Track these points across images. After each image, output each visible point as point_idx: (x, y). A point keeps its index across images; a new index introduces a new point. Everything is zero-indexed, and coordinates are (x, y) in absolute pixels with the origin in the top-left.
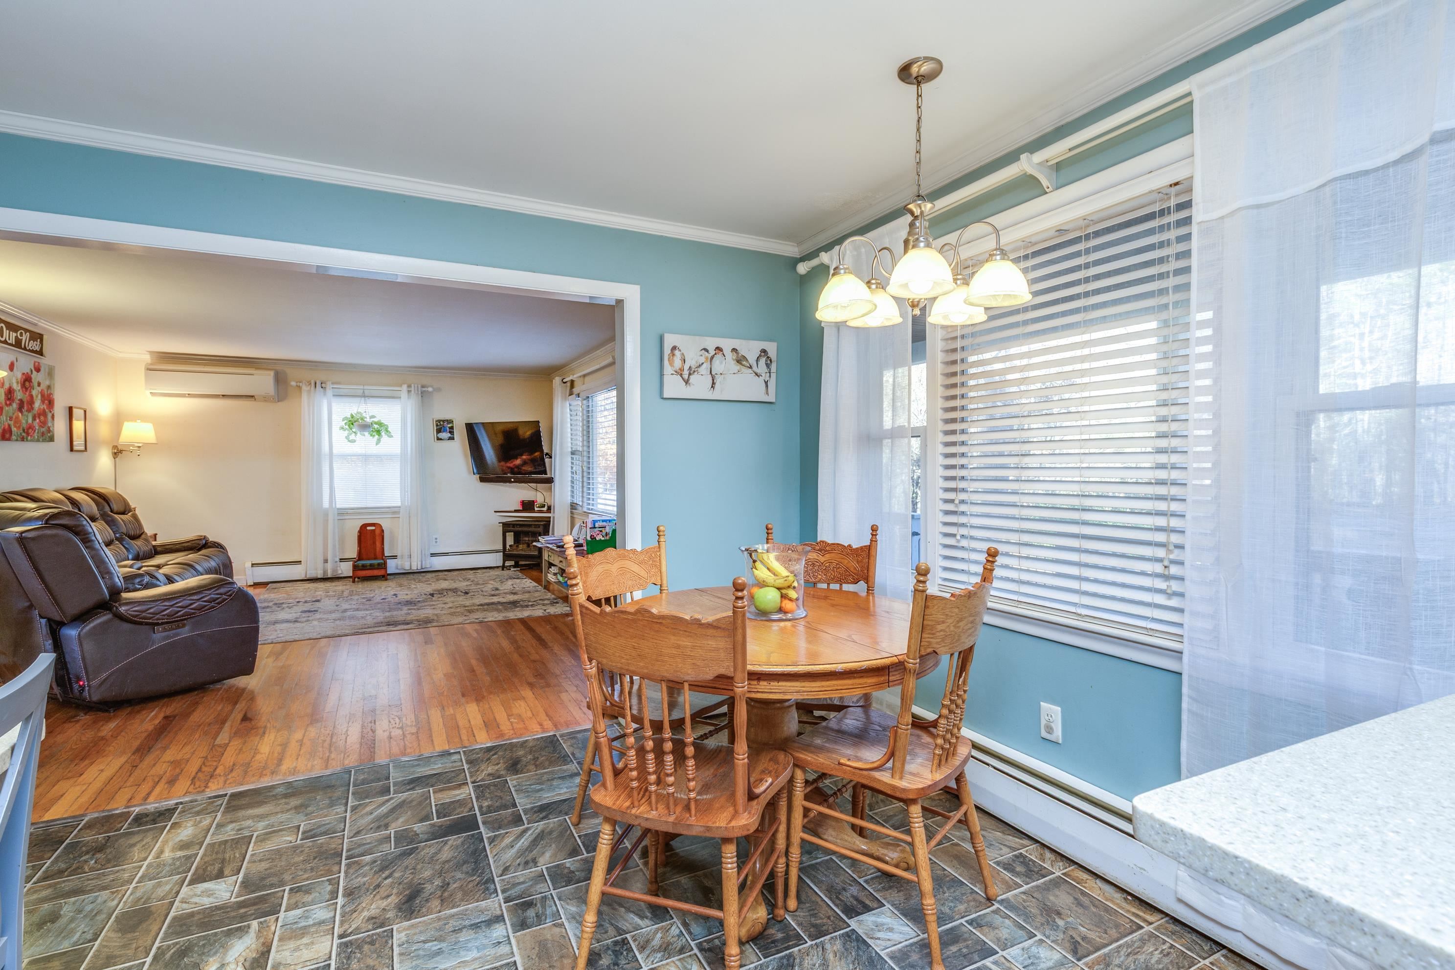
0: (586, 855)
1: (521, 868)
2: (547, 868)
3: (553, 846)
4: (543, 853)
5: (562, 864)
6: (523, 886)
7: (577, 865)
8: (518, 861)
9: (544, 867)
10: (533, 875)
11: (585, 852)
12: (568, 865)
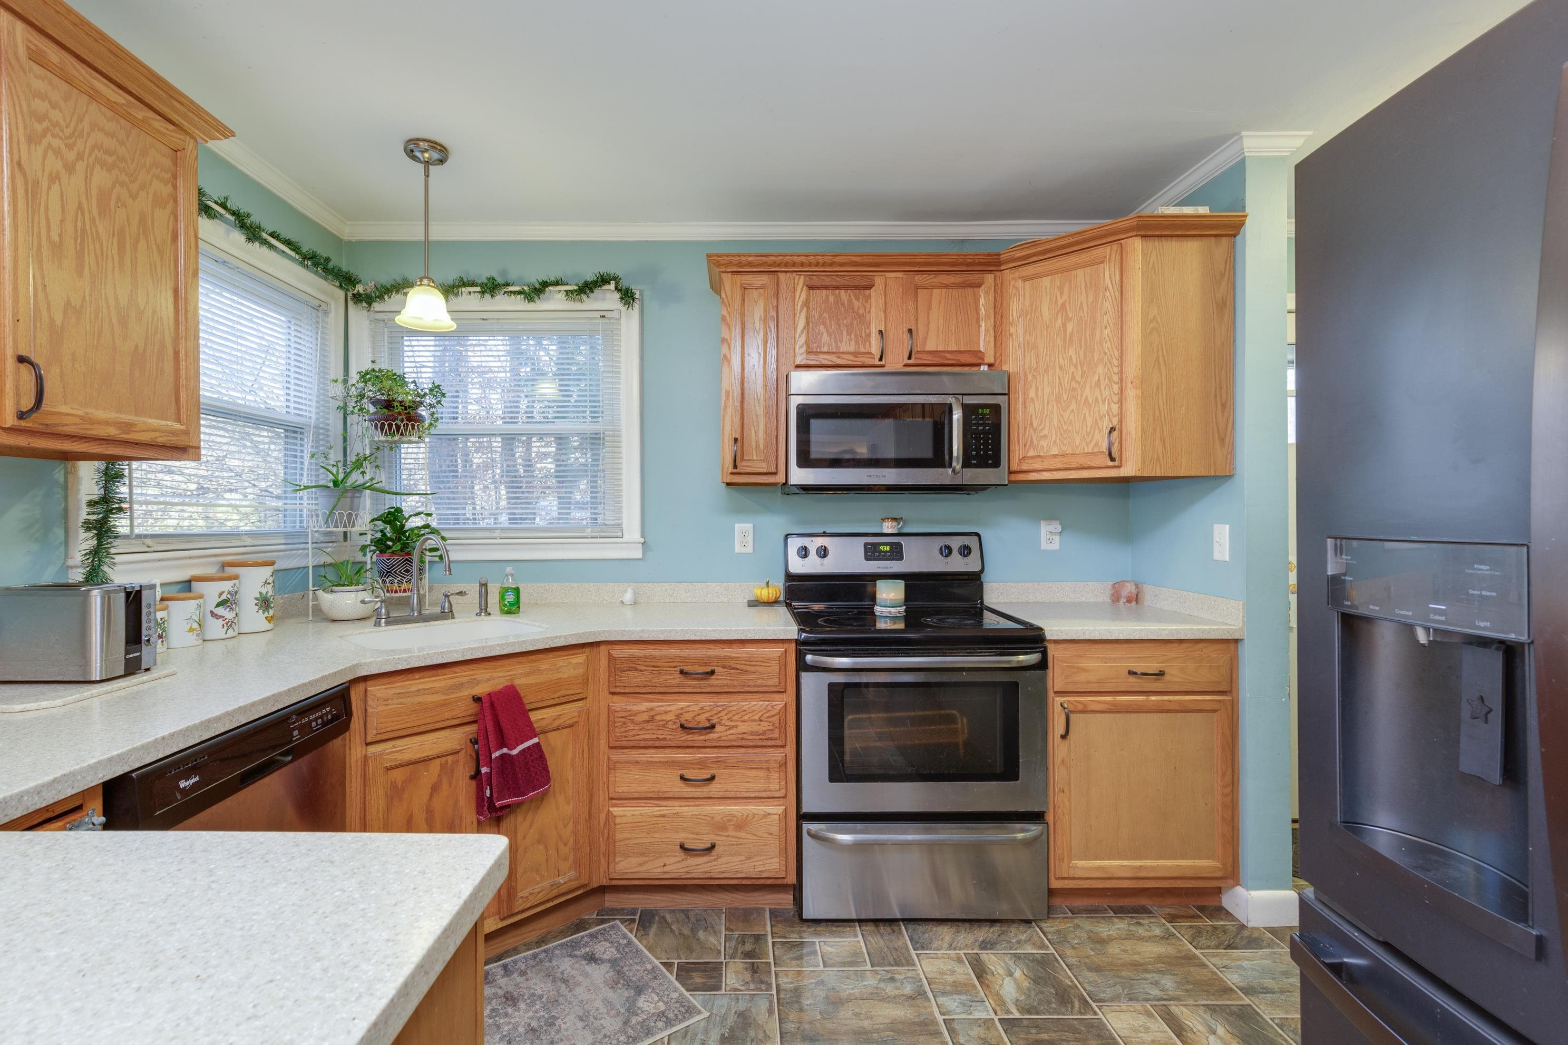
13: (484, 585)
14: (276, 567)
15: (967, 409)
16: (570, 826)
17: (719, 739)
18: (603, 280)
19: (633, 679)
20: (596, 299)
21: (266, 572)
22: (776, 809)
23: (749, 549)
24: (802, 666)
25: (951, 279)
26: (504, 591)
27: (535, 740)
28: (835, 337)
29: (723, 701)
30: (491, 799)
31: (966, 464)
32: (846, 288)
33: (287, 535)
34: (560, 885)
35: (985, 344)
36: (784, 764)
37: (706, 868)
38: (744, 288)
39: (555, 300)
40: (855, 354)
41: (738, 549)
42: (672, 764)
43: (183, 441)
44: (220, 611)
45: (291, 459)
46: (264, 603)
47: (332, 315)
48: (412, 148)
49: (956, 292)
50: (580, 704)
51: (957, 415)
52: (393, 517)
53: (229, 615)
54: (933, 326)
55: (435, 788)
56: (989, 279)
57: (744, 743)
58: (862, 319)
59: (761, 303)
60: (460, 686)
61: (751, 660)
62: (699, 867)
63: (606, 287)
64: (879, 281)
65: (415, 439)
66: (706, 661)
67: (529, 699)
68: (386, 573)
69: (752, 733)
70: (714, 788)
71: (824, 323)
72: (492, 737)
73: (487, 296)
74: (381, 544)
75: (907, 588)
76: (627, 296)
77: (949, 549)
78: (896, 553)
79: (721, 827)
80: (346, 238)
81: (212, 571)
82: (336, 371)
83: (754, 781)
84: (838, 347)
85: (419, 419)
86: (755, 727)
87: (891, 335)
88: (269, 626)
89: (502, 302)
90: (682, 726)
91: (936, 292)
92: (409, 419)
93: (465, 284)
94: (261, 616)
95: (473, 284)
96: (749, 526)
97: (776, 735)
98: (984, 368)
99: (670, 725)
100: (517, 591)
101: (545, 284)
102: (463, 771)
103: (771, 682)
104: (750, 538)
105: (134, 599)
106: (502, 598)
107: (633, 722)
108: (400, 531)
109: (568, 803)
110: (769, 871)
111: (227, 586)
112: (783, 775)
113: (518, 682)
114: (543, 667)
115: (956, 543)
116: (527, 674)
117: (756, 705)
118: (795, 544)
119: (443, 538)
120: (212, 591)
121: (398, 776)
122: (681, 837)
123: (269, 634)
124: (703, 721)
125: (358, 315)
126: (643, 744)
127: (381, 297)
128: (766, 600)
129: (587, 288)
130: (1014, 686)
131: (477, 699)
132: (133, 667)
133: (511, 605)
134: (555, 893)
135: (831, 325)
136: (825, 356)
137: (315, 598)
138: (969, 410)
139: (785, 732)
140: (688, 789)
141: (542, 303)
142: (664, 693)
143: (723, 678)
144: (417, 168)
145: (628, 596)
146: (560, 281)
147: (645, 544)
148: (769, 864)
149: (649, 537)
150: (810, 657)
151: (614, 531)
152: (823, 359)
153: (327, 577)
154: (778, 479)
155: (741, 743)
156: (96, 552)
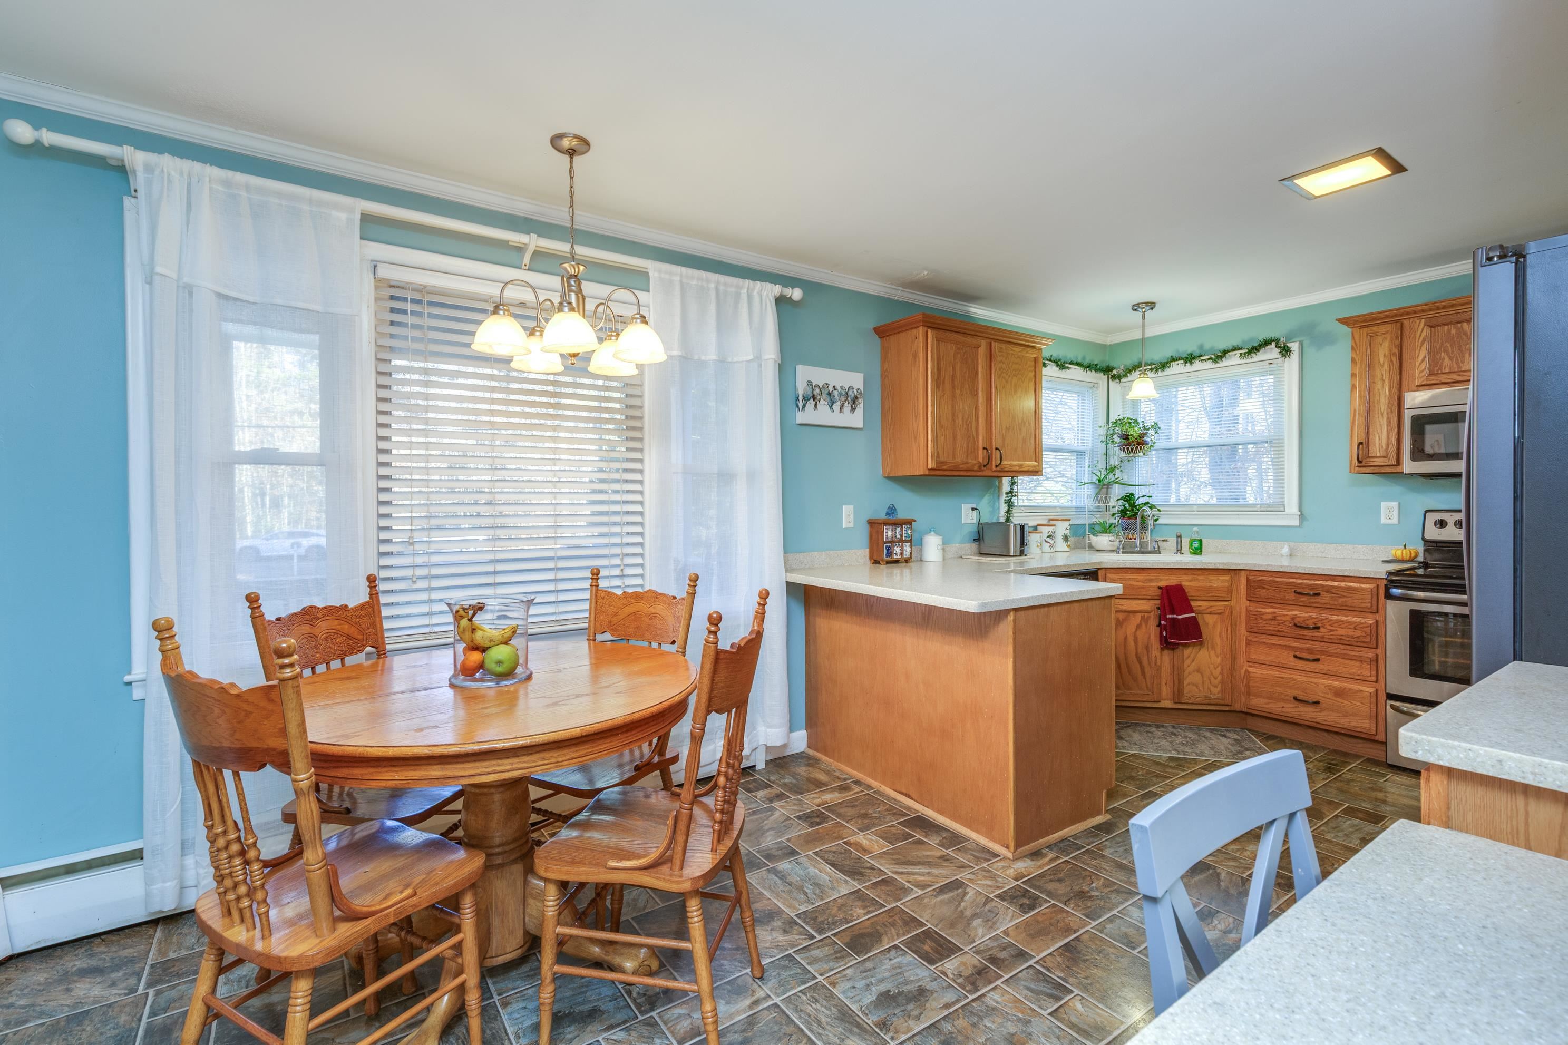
13: (1180, 537)
14: (1071, 522)
16: (1219, 669)
17: (1323, 637)
18: (1266, 343)
19: (1262, 593)
20: (1265, 352)
21: (1066, 524)
22: (1368, 690)
23: (1395, 520)
24: (1389, 596)
26: (1192, 541)
27: (1193, 615)
28: (1457, 360)
29: (1326, 614)
30: (1166, 637)
33: (1077, 508)
34: (1210, 699)
36: (1373, 659)
37: (1313, 715)
38: (1372, 334)
39: (1234, 359)
41: (1384, 520)
42: (1290, 647)
43: (1037, 469)
44: (1048, 540)
45: (1080, 466)
46: (1066, 538)
47: (1100, 389)
48: (1136, 307)
50: (1226, 603)
52: (1129, 498)
53: (1052, 542)
55: (1138, 627)
57: (1342, 642)
59: (1386, 344)
60: (1151, 580)
61: (1349, 589)
62: (1307, 713)
63: (1269, 347)
65: (1141, 454)
66: (1313, 587)
67: (1191, 594)
68: (1125, 529)
69: (1348, 636)
70: (1319, 667)
71: (1446, 351)
72: (1167, 607)
73: (1188, 364)
74: (1123, 513)
76: (1285, 351)
79: (1325, 691)
80: (1108, 343)
81: (1045, 522)
82: (1102, 420)
83: (1352, 667)
84: (1459, 367)
85: (1145, 443)
86: (1351, 632)
88: (1068, 549)
89: (1197, 365)
90: (1295, 625)
92: (1138, 444)
93: (1173, 359)
94: (1065, 544)
95: (1180, 359)
96: (1395, 504)
97: (1368, 640)
99: (1287, 623)
100: (1201, 541)
101: (1225, 352)
102: (1153, 623)
103: (1363, 605)
104: (1395, 513)
105: (1022, 528)
106: (1192, 545)
107: (1262, 618)
108: (1133, 506)
109: (1217, 656)
110: (1361, 728)
111: (1051, 529)
112: (1374, 667)
113: (1183, 584)
114: (1200, 578)
116: (1190, 581)
117: (1352, 618)
118: (1432, 518)
119: (1159, 510)
120: (1046, 531)
121: (1121, 616)
122: (1295, 692)
123: (1067, 554)
124: (1311, 623)
125: (1114, 386)
126: (1268, 632)
127: (1126, 376)
128: (1400, 558)
129: (1254, 350)
131: (1160, 588)
132: (1022, 553)
133: (1196, 549)
134: (1207, 701)
135: (1453, 352)
136: (1446, 376)
137: (1089, 539)
139: (1374, 638)
140: (1300, 664)
141: (1224, 362)
142: (1284, 603)
143: (1326, 599)
144: (1138, 315)
145: (1285, 550)
146: (1235, 349)
147: (1302, 516)
148: (1364, 724)
149: (1305, 511)
150: (1396, 591)
151: (1278, 507)
152: (1444, 378)
153: (1095, 529)
154: (1398, 469)
155: (1340, 641)
156: (1009, 512)
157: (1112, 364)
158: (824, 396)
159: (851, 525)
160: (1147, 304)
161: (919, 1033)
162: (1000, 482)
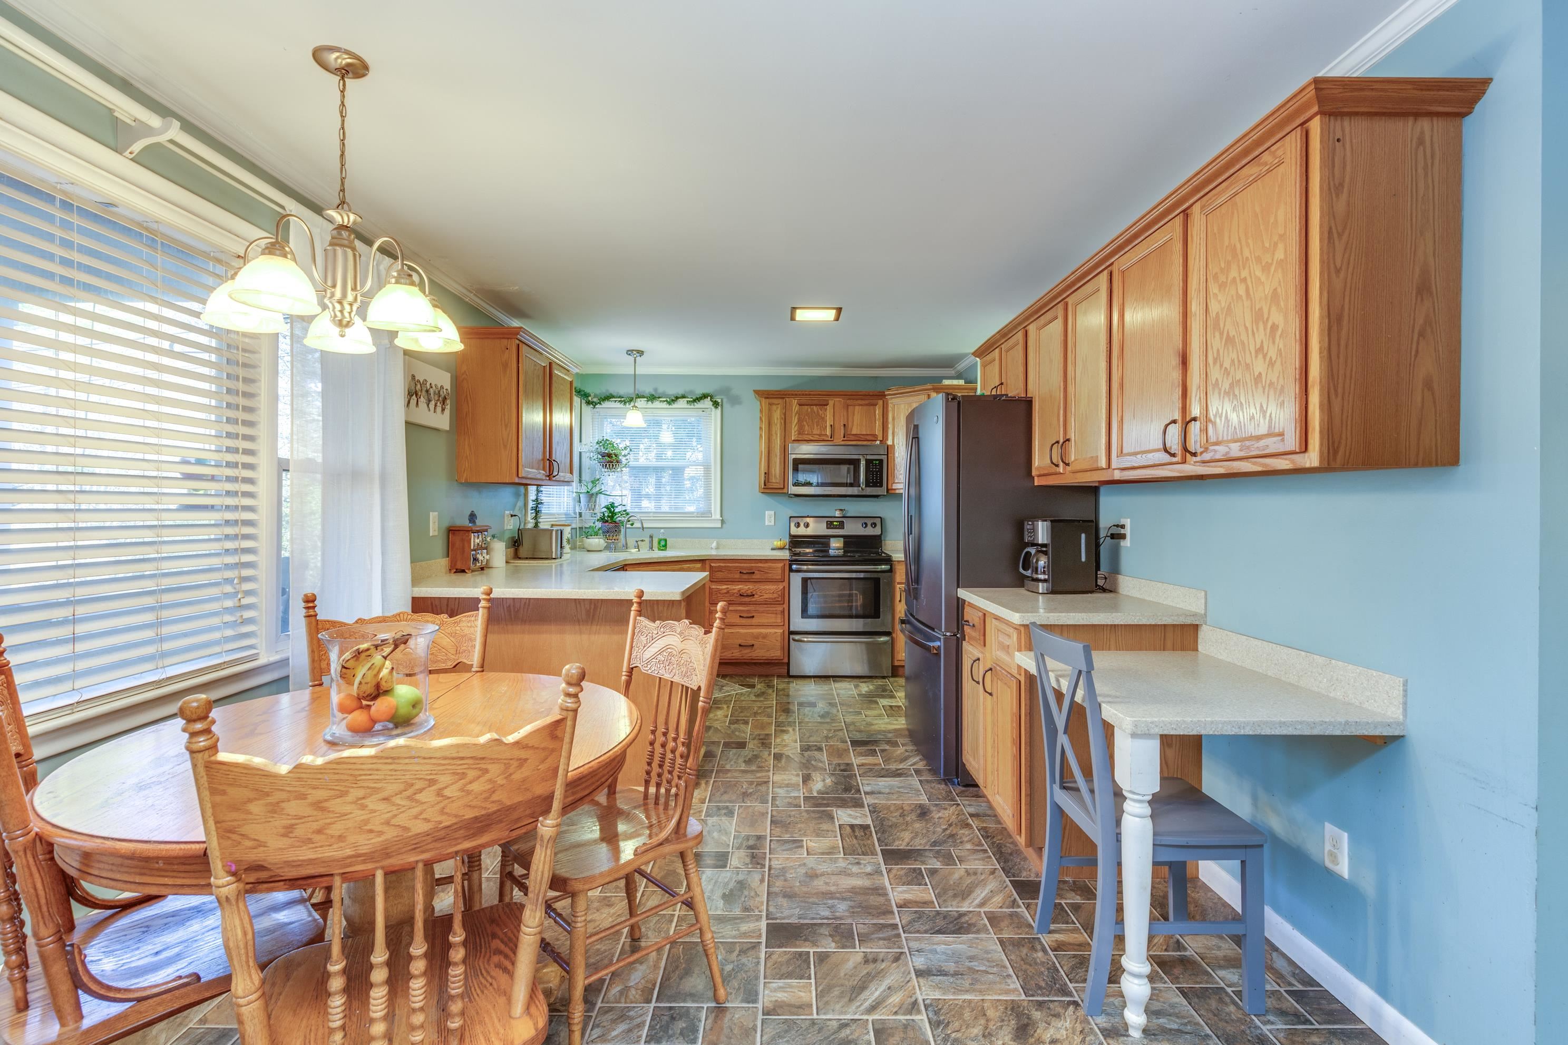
0: (811, 951)
1: (881, 956)
2: (855, 948)
3: (842, 974)
4: (855, 967)
5: (838, 947)
6: (881, 936)
7: (824, 942)
8: (883, 966)
9: (857, 950)
10: (869, 945)
11: (812, 954)
12: (833, 945)
13: (651, 537)
15: (867, 461)
17: (756, 601)
18: (704, 396)
19: (719, 575)
20: (703, 403)
22: (780, 631)
23: (772, 523)
24: (791, 570)
25: (864, 402)
26: (659, 540)
28: (811, 428)
29: (757, 586)
31: (867, 485)
32: (816, 405)
35: (878, 431)
36: (783, 612)
37: (750, 654)
38: (770, 404)
39: (682, 403)
40: (820, 435)
41: (767, 523)
42: (736, 611)
43: (572, 480)
48: (630, 352)
49: (865, 407)
51: (863, 463)
52: (610, 507)
54: (855, 423)
56: (880, 402)
58: (823, 419)
59: (779, 411)
61: (769, 568)
62: (747, 654)
63: (706, 400)
64: (831, 403)
65: (617, 470)
66: (751, 569)
68: (606, 531)
69: (770, 599)
70: (754, 621)
71: (806, 421)
73: (649, 402)
74: (603, 520)
75: (845, 543)
76: (716, 404)
77: (866, 524)
78: (841, 525)
79: (756, 637)
83: (771, 619)
84: (812, 432)
85: (620, 462)
86: (771, 596)
87: (837, 426)
89: (657, 404)
90: (741, 595)
91: (857, 408)
92: (614, 462)
93: (640, 396)
95: (643, 397)
96: (771, 513)
97: (780, 600)
98: (878, 442)
99: (735, 594)
100: (666, 540)
101: (677, 398)
103: (778, 578)
104: (773, 518)
106: (659, 543)
107: (719, 592)
108: (612, 514)
110: (776, 657)
112: (783, 616)
115: (869, 522)
117: (772, 587)
118: (794, 521)
122: (740, 641)
124: (749, 592)
125: (587, 410)
127: (600, 403)
128: (779, 547)
129: (697, 400)
130: (879, 579)
132: (561, 555)
133: (663, 545)
135: (809, 422)
137: (582, 541)
138: (868, 462)
139: (784, 598)
140: (744, 621)
141: (675, 406)
142: (733, 581)
143: (757, 576)
144: (631, 359)
145: (714, 545)
146: (683, 397)
147: (723, 522)
148: (777, 654)
149: (725, 518)
150: (794, 567)
151: (706, 514)
152: (806, 437)
153: (585, 532)
154: (785, 491)
155: (766, 603)
156: (536, 518)
157: (588, 390)
158: (424, 393)
159: (436, 533)
160: (638, 351)
161: (768, 901)
162: (526, 490)
